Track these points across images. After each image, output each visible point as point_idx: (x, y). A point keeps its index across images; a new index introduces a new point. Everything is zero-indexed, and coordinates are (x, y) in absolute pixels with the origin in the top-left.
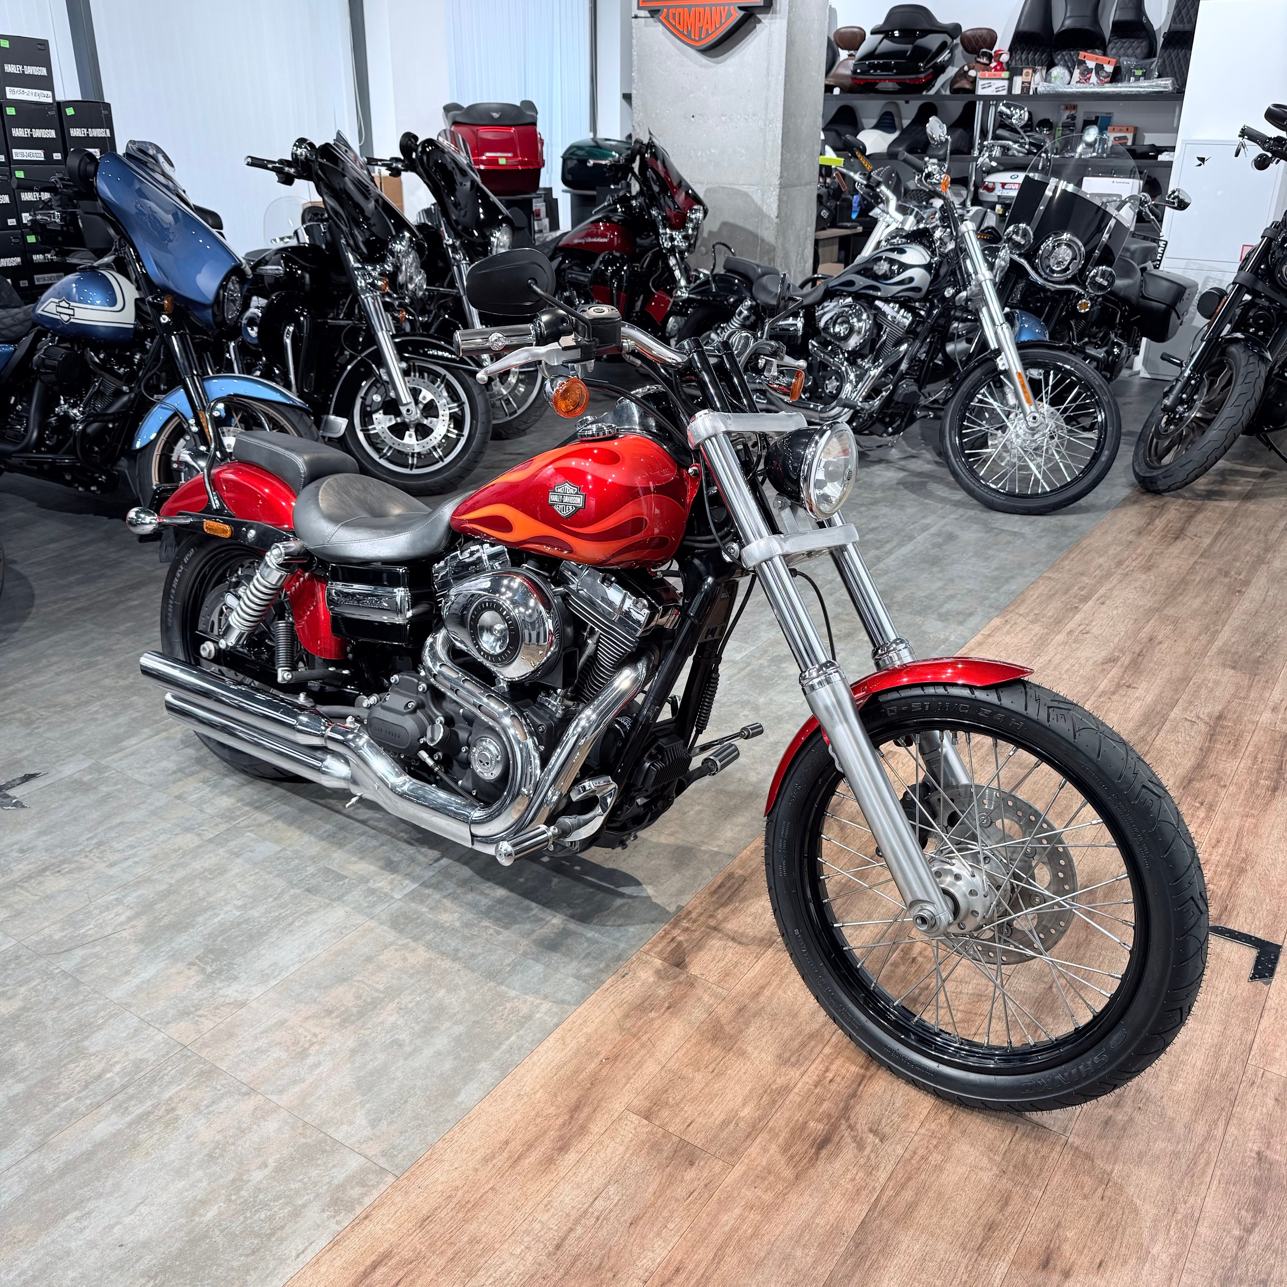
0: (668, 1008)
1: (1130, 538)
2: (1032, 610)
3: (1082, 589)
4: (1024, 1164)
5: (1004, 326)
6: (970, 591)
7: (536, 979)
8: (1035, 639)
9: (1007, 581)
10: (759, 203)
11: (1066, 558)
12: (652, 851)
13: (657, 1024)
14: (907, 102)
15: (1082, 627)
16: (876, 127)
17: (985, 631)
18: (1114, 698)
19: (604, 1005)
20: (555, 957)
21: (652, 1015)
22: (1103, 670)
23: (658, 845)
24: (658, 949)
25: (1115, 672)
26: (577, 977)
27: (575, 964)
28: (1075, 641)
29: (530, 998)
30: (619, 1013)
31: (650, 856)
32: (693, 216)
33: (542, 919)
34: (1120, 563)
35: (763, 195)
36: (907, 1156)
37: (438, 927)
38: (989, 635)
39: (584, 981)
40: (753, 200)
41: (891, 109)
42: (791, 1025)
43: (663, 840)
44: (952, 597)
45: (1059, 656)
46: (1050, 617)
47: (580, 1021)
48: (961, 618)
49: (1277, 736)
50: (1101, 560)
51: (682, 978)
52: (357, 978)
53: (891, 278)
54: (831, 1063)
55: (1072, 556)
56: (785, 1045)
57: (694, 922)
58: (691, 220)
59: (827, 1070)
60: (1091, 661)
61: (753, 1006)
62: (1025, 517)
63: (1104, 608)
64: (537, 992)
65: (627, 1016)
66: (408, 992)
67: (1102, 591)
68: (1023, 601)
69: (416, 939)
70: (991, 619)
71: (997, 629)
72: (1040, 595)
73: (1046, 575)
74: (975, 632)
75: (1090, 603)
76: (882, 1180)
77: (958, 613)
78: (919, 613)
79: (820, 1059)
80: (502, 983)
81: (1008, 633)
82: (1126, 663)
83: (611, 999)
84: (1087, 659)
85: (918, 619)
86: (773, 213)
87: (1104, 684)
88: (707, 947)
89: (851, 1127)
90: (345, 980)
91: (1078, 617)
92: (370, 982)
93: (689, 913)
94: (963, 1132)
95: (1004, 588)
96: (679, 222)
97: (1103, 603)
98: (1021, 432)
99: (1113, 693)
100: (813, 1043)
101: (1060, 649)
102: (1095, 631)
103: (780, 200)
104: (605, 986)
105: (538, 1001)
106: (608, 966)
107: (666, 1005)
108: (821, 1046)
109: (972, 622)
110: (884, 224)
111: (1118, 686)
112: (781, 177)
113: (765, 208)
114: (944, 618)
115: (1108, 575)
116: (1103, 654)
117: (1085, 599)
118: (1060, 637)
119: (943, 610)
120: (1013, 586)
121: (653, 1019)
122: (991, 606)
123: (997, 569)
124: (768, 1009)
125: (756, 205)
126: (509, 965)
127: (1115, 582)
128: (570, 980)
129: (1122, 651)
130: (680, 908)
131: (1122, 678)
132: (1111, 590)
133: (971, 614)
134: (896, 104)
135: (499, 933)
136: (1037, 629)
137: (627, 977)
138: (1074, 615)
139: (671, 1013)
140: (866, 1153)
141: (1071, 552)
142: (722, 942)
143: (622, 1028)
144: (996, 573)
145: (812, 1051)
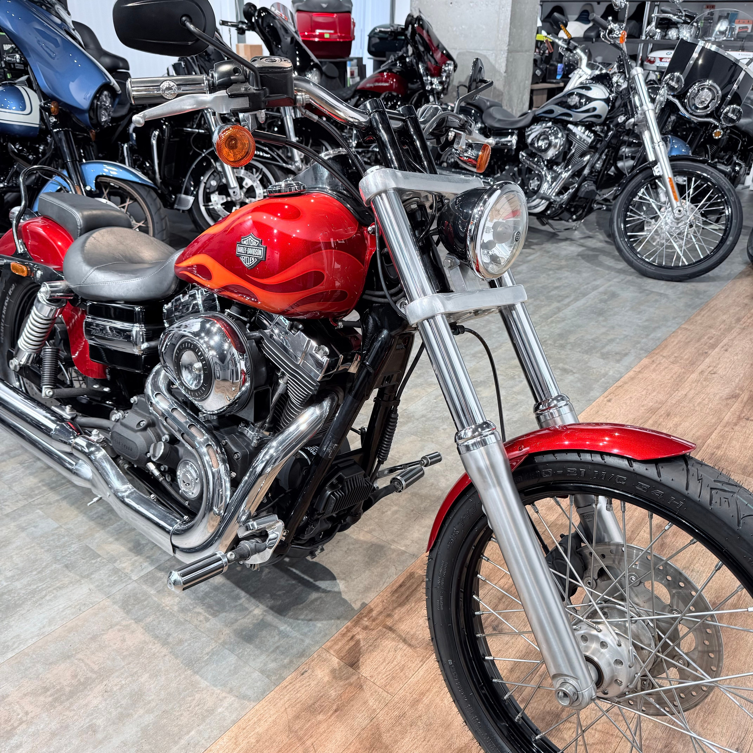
0: (336, 711)
1: (746, 301)
2: (673, 353)
3: (710, 338)
5: (661, 144)
6: (626, 336)
7: (227, 671)
8: (674, 377)
9: (654, 329)
10: (493, 62)
11: (698, 314)
13: (324, 726)
14: (599, 3)
15: (711, 368)
16: (577, 20)
18: (736, 428)
19: (279, 705)
20: (249, 648)
21: (321, 717)
22: (727, 404)
24: (337, 647)
25: (737, 406)
26: (262, 672)
27: (263, 657)
28: (706, 379)
29: (217, 690)
30: (291, 713)
32: (447, 68)
33: (246, 609)
34: (738, 320)
35: (496, 57)
37: (159, 609)
39: (268, 677)
40: (489, 61)
41: (588, 8)
44: (612, 340)
45: (693, 392)
46: (687, 359)
47: (255, 719)
48: (618, 357)
50: (724, 317)
51: (354, 679)
52: (79, 656)
53: (580, 108)
55: (703, 313)
58: (445, 71)
60: (718, 397)
62: (668, 283)
63: (727, 354)
64: (224, 685)
65: (297, 717)
66: (117, 674)
67: (725, 341)
68: (666, 346)
69: (138, 621)
70: (641, 359)
71: (646, 367)
72: (679, 342)
73: (683, 326)
74: (628, 368)
75: (717, 350)
77: (616, 353)
78: (586, 352)
80: (197, 673)
81: (654, 370)
82: (745, 399)
83: (286, 698)
84: (715, 395)
85: (586, 357)
86: (503, 69)
87: (728, 416)
88: (380, 648)
90: (69, 657)
91: (707, 360)
92: (88, 662)
93: (371, 610)
95: (652, 336)
96: (437, 72)
97: (726, 350)
98: (669, 221)
99: (736, 424)
101: (694, 385)
102: (721, 372)
103: (507, 60)
104: (285, 683)
105: (224, 694)
106: (291, 662)
107: (335, 707)
109: (627, 360)
110: (578, 76)
111: (740, 418)
112: (509, 45)
113: (497, 66)
114: (605, 356)
116: (727, 391)
117: (713, 347)
118: (694, 376)
119: (605, 350)
120: (658, 334)
121: (320, 722)
122: (642, 349)
123: (647, 320)
125: (491, 64)
126: (208, 654)
127: (735, 334)
128: (256, 675)
129: (741, 389)
130: (364, 605)
131: (742, 411)
132: (732, 340)
133: (626, 355)
134: (591, 5)
135: (207, 620)
136: (676, 369)
137: (306, 675)
138: (705, 358)
139: (337, 717)
143: (290, 730)
144: (646, 323)
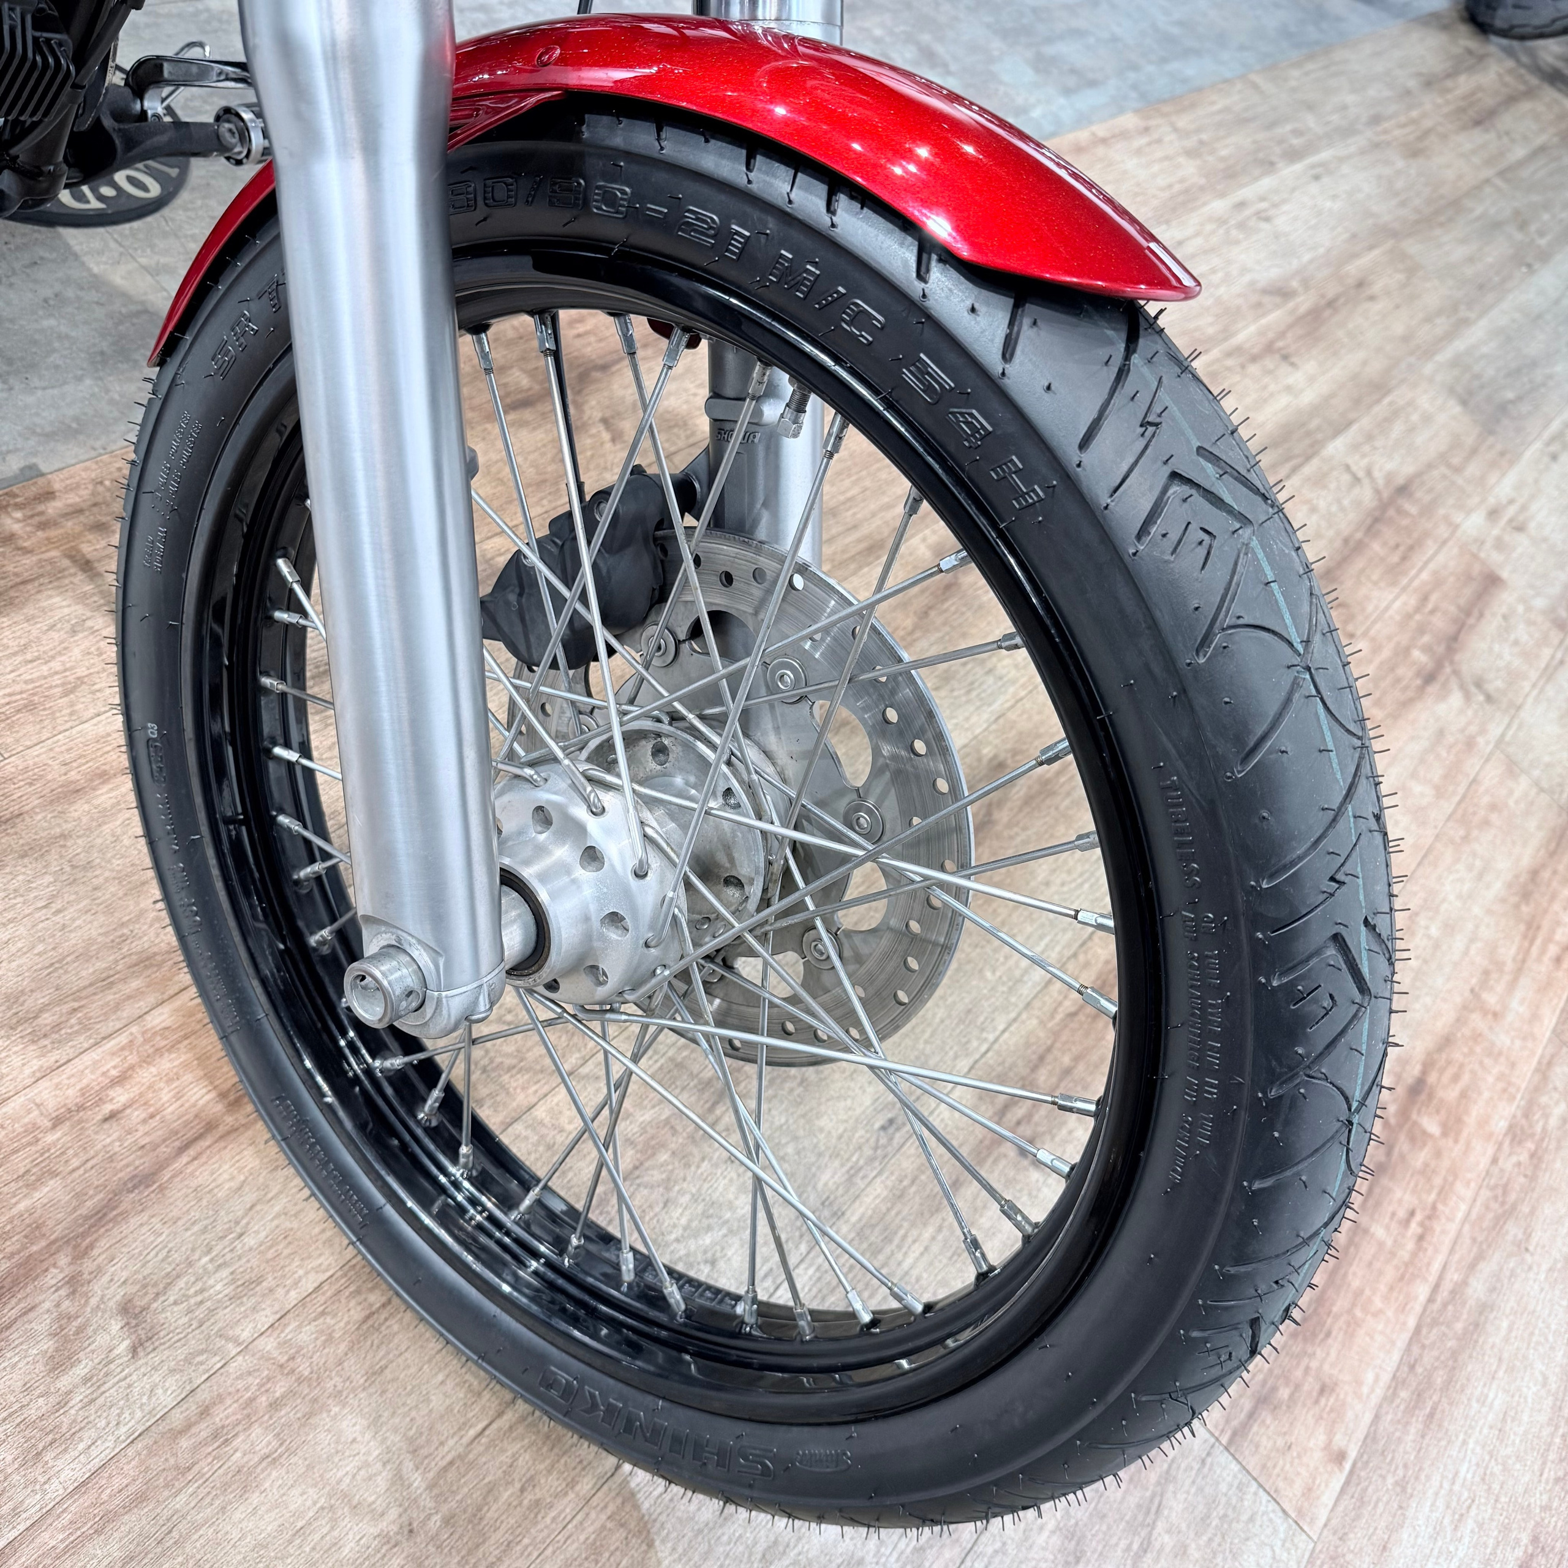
1: (1412, 84)
2: (1198, 130)
3: (1297, 133)
4: (476, 1516)
6: (1114, 39)
8: (1177, 188)
9: (1188, 53)
11: (1298, 65)
12: (70, 293)
15: (1264, 205)
17: (1101, 130)
18: (1253, 369)
22: (1259, 305)
23: (97, 283)
25: (1276, 317)
28: (1242, 226)
31: (54, 304)
34: (1376, 120)
36: (177, 1419)
38: (1104, 141)
42: (109, 910)
43: (118, 277)
44: (1078, 33)
45: (1199, 241)
46: (1223, 159)
48: (1072, 81)
49: (1476, 569)
50: (1350, 99)
54: (147, 1060)
55: (1310, 66)
56: (57, 965)
57: (43, 526)
59: (120, 1080)
60: (1247, 278)
61: (41, 823)
63: (1314, 188)
67: (1325, 155)
68: (1193, 106)
70: (1121, 111)
71: (1124, 135)
72: (1226, 109)
73: (1254, 77)
74: (1083, 120)
75: (1298, 167)
76: (56, 1489)
77: (1073, 71)
78: (1005, 34)
79: (123, 1039)
81: (1139, 152)
82: (1302, 310)
84: (1244, 270)
85: (996, 45)
87: (1247, 333)
88: (29, 610)
89: (74, 1284)
91: (1266, 183)
93: (49, 495)
94: (375, 1374)
95: (1174, 66)
97: (1317, 178)
99: (1254, 359)
100: (135, 984)
101: (1209, 227)
102: (1281, 222)
108: (151, 999)
109: (1088, 99)
111: (1269, 349)
114: (1043, 65)
115: (1347, 132)
116: (1270, 273)
117: (1293, 155)
118: (1218, 206)
119: (1049, 50)
120: (1190, 69)
122: (1134, 87)
123: (1180, 23)
124: (77, 846)
127: (1353, 149)
129: (1306, 284)
130: (31, 473)
131: (1282, 335)
132: (1341, 160)
133: (1093, 84)
136: (1189, 169)
138: (1263, 174)
140: (64, 1382)
141: (1311, 57)
142: (79, 610)
144: (1175, 31)
145: (117, 1007)
